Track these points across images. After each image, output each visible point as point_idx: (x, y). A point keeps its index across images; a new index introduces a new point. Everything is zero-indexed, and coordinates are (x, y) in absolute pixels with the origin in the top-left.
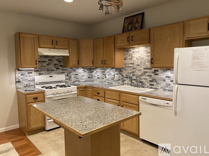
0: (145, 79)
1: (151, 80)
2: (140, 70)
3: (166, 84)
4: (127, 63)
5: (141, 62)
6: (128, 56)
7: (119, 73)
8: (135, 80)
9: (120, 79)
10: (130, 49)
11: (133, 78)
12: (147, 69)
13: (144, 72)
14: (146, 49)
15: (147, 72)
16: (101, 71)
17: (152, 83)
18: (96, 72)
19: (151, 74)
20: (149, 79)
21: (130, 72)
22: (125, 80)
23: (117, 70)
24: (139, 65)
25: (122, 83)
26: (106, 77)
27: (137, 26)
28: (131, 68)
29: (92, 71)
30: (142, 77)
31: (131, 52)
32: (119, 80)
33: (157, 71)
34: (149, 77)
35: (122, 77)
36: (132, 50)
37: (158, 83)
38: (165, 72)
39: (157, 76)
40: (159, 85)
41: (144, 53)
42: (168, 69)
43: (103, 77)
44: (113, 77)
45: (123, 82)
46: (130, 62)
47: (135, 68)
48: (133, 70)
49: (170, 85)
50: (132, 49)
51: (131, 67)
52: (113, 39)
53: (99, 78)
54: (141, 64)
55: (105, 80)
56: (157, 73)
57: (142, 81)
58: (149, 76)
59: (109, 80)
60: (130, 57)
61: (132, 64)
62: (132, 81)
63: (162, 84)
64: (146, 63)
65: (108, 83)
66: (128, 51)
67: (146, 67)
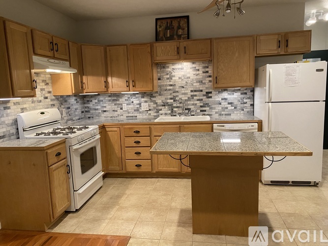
0: (193, 104)
1: (202, 104)
2: (185, 94)
3: (222, 108)
4: (163, 85)
5: (186, 82)
6: (164, 74)
7: (148, 99)
8: (177, 107)
9: (152, 108)
10: (167, 65)
11: (175, 105)
12: (195, 91)
13: (192, 96)
14: (194, 66)
15: (196, 96)
16: (110, 98)
17: (204, 109)
18: (97, 101)
19: (201, 98)
20: (199, 104)
21: (170, 97)
22: (161, 110)
23: (146, 95)
24: (183, 87)
25: (155, 114)
26: (121, 109)
27: (180, 33)
28: (171, 92)
29: (88, 101)
30: (189, 102)
31: (169, 70)
32: (150, 110)
33: (211, 93)
34: (199, 102)
35: (155, 105)
36: (171, 67)
37: (211, 108)
38: (220, 94)
39: (210, 99)
40: (213, 110)
41: (191, 70)
42: (225, 90)
43: (116, 109)
44: (138, 106)
45: (157, 112)
46: (168, 83)
47: (178, 92)
48: (175, 94)
49: (227, 108)
50: (171, 65)
51: (170, 90)
52: (149, 48)
53: (105, 111)
54: (186, 85)
55: (119, 113)
56: (210, 95)
57: (189, 107)
58: (198, 100)
59: (129, 113)
60: (168, 76)
61: (171, 85)
62: (173, 109)
63: (216, 108)
64: (194, 84)
65: (127, 117)
66: (164, 67)
67: (195, 89)
